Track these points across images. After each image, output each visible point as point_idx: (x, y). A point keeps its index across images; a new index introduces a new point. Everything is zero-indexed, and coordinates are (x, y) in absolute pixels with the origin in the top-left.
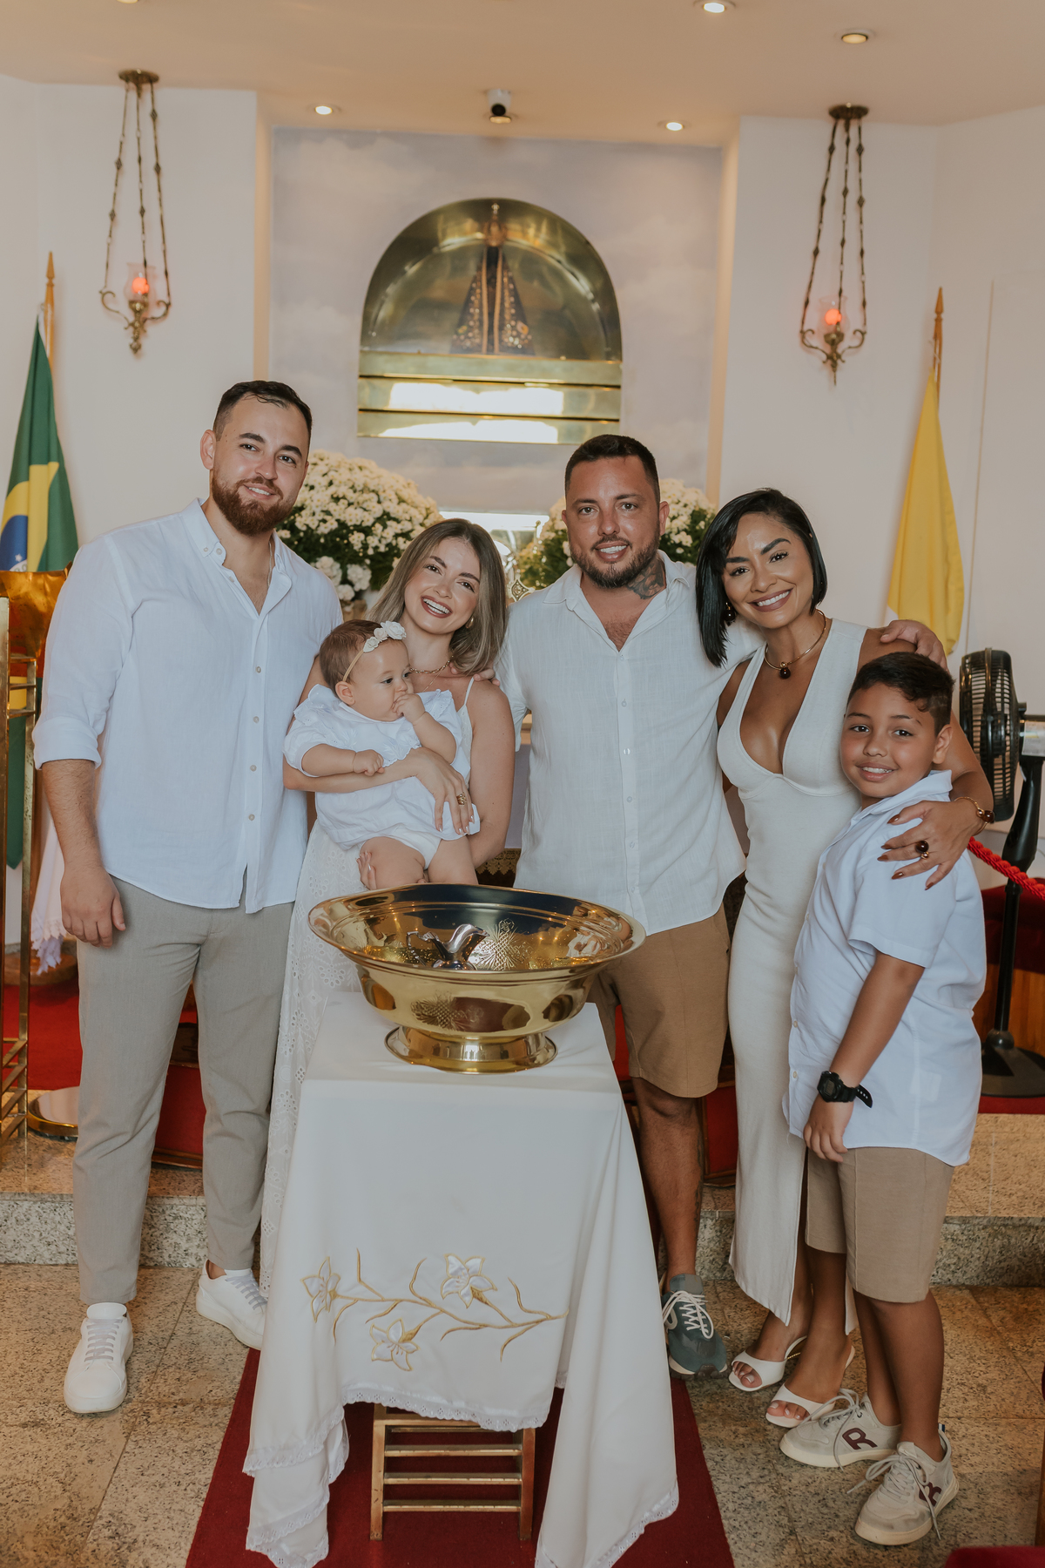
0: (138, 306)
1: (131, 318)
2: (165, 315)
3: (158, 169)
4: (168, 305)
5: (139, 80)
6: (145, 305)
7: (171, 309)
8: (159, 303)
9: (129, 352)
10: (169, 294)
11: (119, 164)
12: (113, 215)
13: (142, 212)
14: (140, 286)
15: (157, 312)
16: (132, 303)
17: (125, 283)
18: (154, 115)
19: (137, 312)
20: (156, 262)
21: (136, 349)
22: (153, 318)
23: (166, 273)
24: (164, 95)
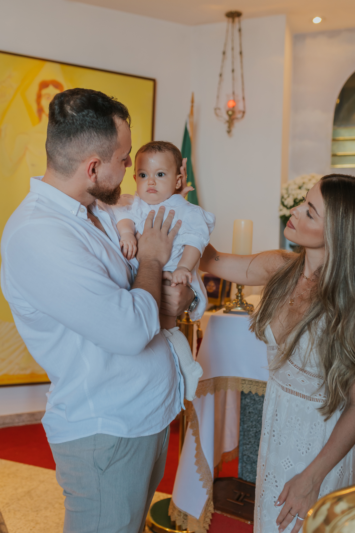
0: (230, 113)
1: (227, 118)
2: (243, 116)
3: (241, 53)
4: (244, 112)
5: (234, 15)
6: (233, 112)
7: (246, 115)
8: (240, 112)
9: (226, 134)
10: (244, 107)
11: (224, 53)
12: (221, 75)
13: (233, 71)
14: (231, 104)
15: (239, 115)
16: (227, 112)
17: (225, 104)
18: (240, 30)
19: (230, 116)
20: (239, 92)
21: (229, 132)
22: (237, 119)
23: (244, 99)
24: (245, 22)
